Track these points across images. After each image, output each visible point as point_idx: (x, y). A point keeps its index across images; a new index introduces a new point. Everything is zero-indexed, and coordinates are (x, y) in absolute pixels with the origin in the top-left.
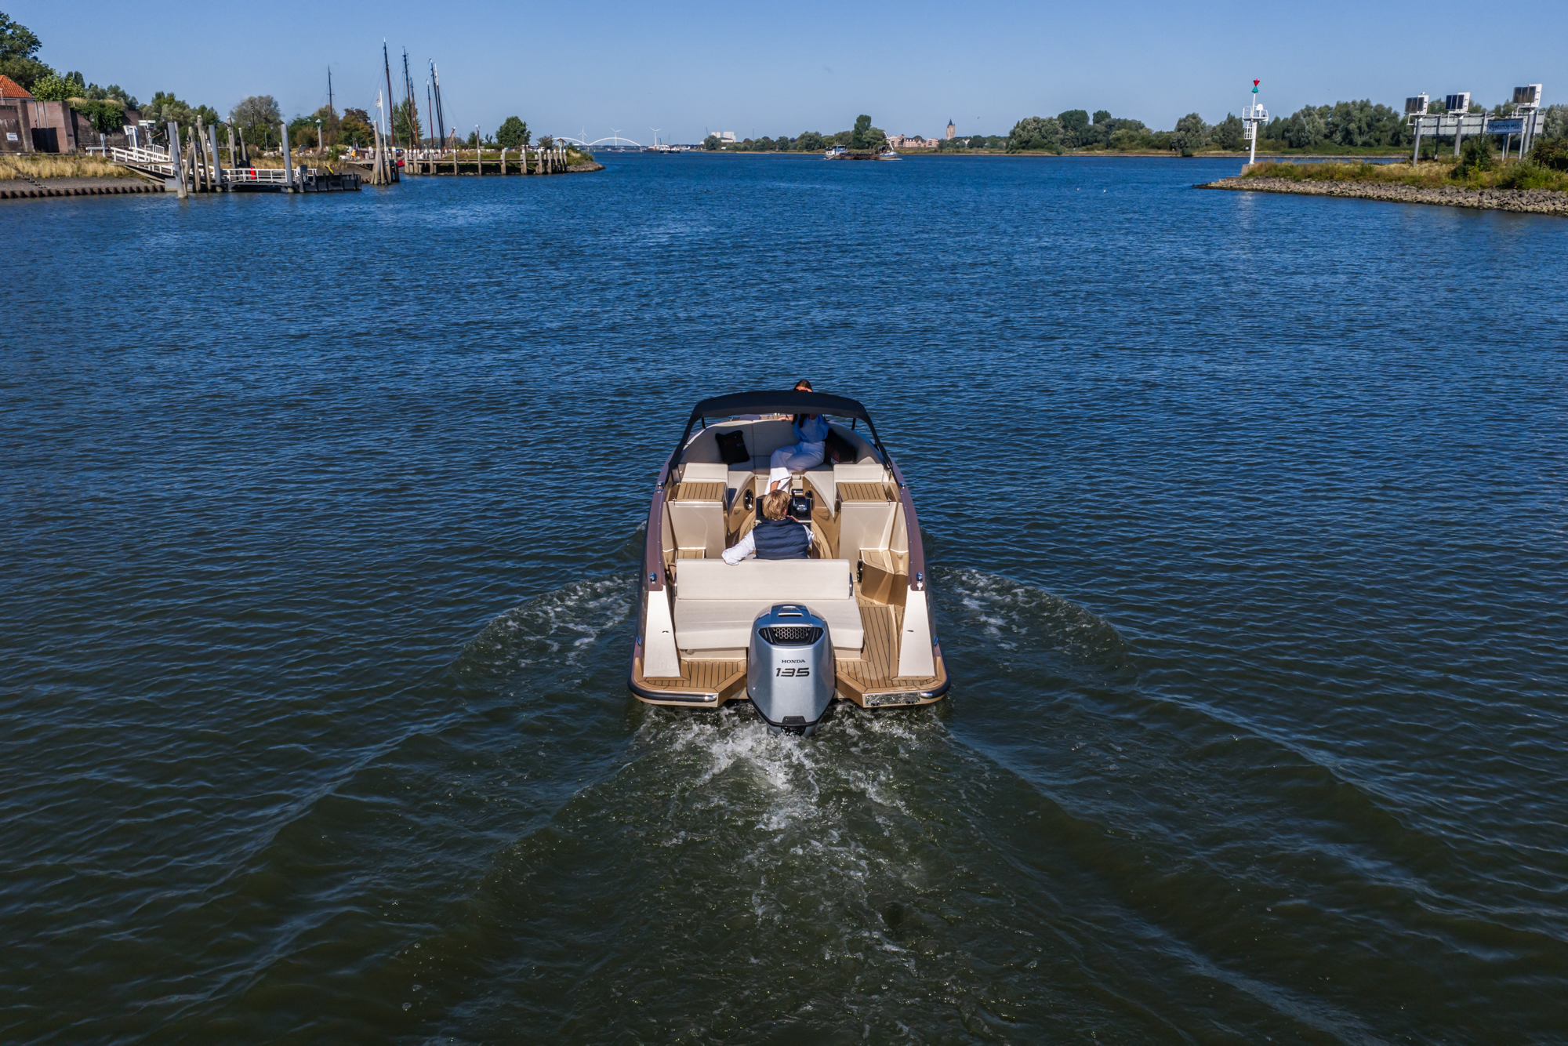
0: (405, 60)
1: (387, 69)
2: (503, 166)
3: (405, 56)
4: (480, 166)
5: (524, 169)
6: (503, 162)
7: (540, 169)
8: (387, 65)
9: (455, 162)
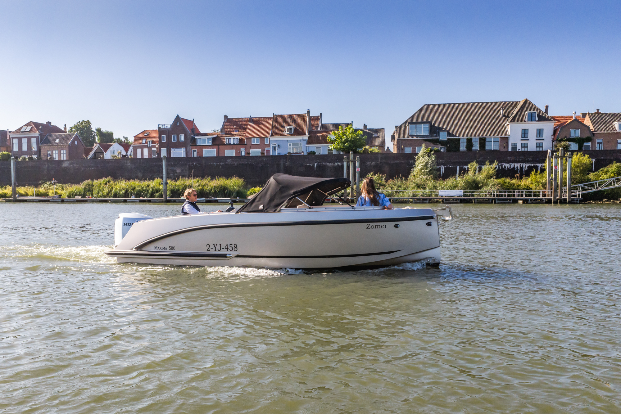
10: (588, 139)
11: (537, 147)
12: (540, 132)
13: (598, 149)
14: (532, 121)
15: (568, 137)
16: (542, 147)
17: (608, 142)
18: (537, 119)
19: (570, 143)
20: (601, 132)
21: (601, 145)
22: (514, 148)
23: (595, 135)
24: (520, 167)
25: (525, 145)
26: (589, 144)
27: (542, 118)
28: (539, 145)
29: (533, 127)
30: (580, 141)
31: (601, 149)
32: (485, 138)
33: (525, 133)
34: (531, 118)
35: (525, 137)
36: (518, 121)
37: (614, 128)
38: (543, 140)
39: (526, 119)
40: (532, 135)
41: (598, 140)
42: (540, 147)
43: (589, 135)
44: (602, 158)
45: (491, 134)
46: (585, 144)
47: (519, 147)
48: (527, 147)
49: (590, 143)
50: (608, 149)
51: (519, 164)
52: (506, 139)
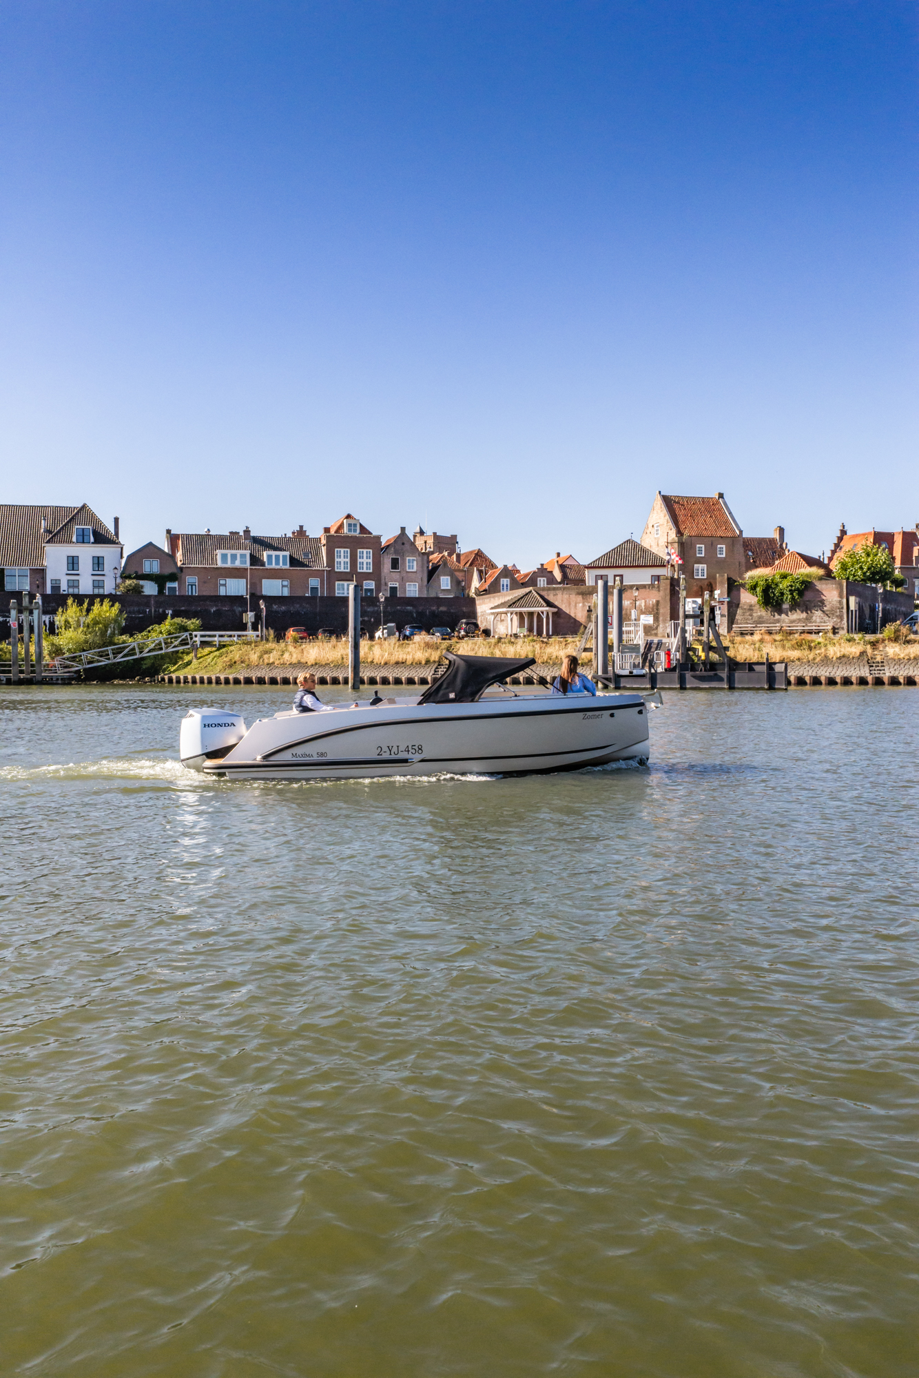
10: (173, 577)
11: (94, 587)
12: (98, 562)
13: (190, 594)
14: (83, 542)
15: (140, 573)
16: (103, 587)
17: (205, 582)
18: (92, 539)
19: (141, 582)
20: (193, 566)
21: (194, 587)
22: (56, 588)
23: (184, 570)
24: (50, 621)
25: (74, 584)
26: (175, 585)
27: (101, 538)
28: (98, 584)
29: (86, 553)
30: (160, 580)
31: (194, 594)
32: (3, 569)
33: (73, 562)
34: (82, 539)
35: (73, 570)
36: (60, 542)
37: (214, 560)
38: (104, 575)
39: (74, 539)
40: (86, 566)
41: (190, 579)
42: (99, 587)
43: (174, 570)
44: (183, 608)
45: (14, 563)
46: (169, 585)
47: (64, 587)
48: (78, 587)
49: (177, 583)
50: (205, 594)
51: (48, 616)
52: (40, 573)
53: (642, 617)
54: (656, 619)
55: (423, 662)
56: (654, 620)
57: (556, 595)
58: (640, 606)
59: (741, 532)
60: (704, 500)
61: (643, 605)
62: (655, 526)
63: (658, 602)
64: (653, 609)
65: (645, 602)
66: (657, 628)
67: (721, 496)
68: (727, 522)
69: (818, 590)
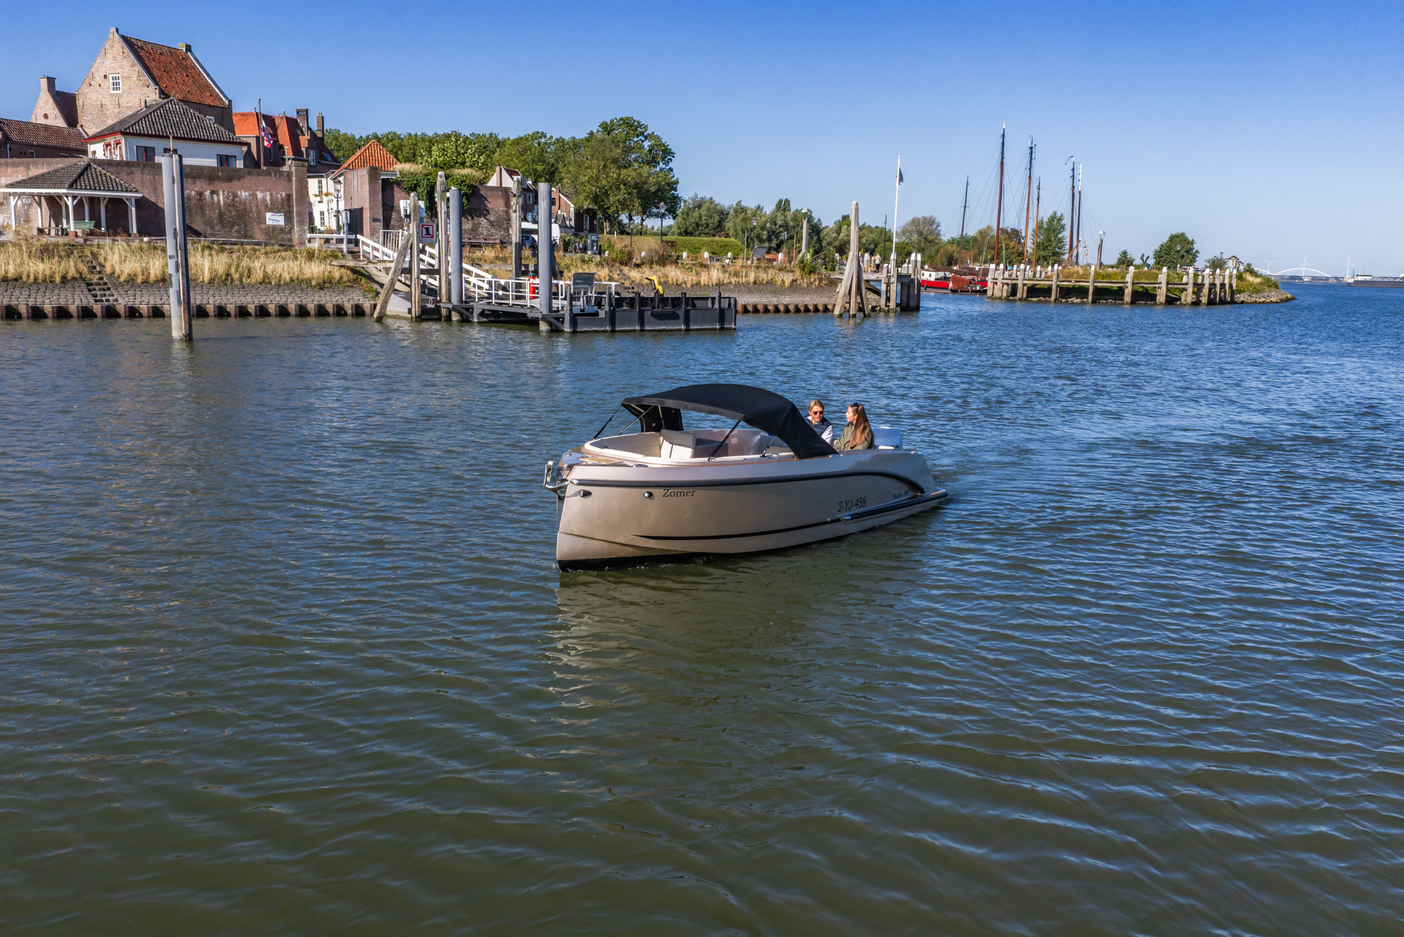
0: (1031, 153)
1: (1002, 163)
2: (1128, 291)
3: (1031, 148)
4: (1091, 290)
5: (1161, 298)
6: (1129, 285)
7: (1188, 297)
8: (1003, 158)
9: (1054, 283)
53: (268, 215)
54: (289, 219)
55: (58, 280)
56: (286, 221)
57: (132, 173)
58: (264, 199)
59: (230, 102)
60: (172, 52)
61: (268, 198)
62: (110, 76)
63: (289, 197)
64: (283, 206)
65: (271, 195)
66: (290, 232)
67: (189, 48)
68: (208, 85)
69: (482, 196)
